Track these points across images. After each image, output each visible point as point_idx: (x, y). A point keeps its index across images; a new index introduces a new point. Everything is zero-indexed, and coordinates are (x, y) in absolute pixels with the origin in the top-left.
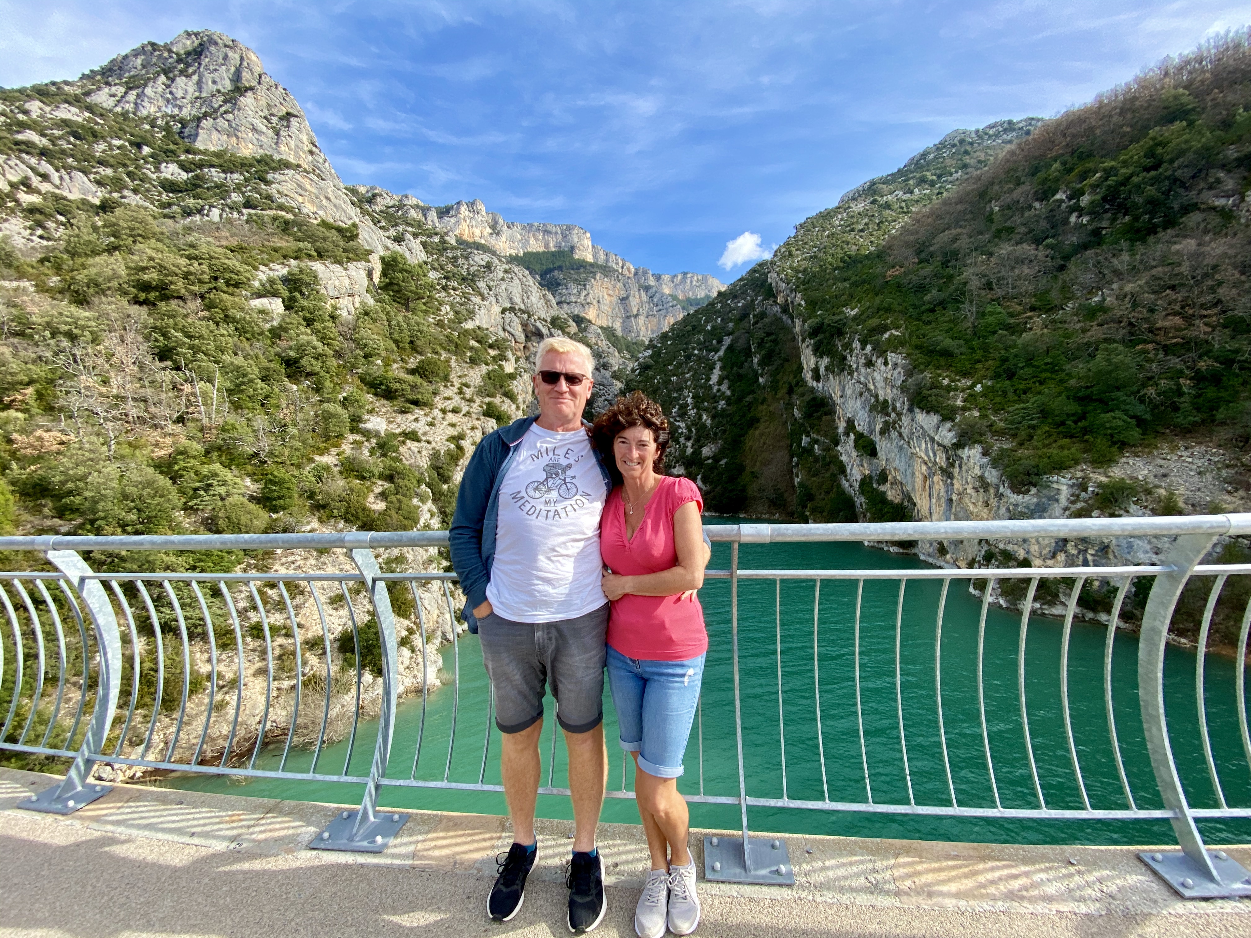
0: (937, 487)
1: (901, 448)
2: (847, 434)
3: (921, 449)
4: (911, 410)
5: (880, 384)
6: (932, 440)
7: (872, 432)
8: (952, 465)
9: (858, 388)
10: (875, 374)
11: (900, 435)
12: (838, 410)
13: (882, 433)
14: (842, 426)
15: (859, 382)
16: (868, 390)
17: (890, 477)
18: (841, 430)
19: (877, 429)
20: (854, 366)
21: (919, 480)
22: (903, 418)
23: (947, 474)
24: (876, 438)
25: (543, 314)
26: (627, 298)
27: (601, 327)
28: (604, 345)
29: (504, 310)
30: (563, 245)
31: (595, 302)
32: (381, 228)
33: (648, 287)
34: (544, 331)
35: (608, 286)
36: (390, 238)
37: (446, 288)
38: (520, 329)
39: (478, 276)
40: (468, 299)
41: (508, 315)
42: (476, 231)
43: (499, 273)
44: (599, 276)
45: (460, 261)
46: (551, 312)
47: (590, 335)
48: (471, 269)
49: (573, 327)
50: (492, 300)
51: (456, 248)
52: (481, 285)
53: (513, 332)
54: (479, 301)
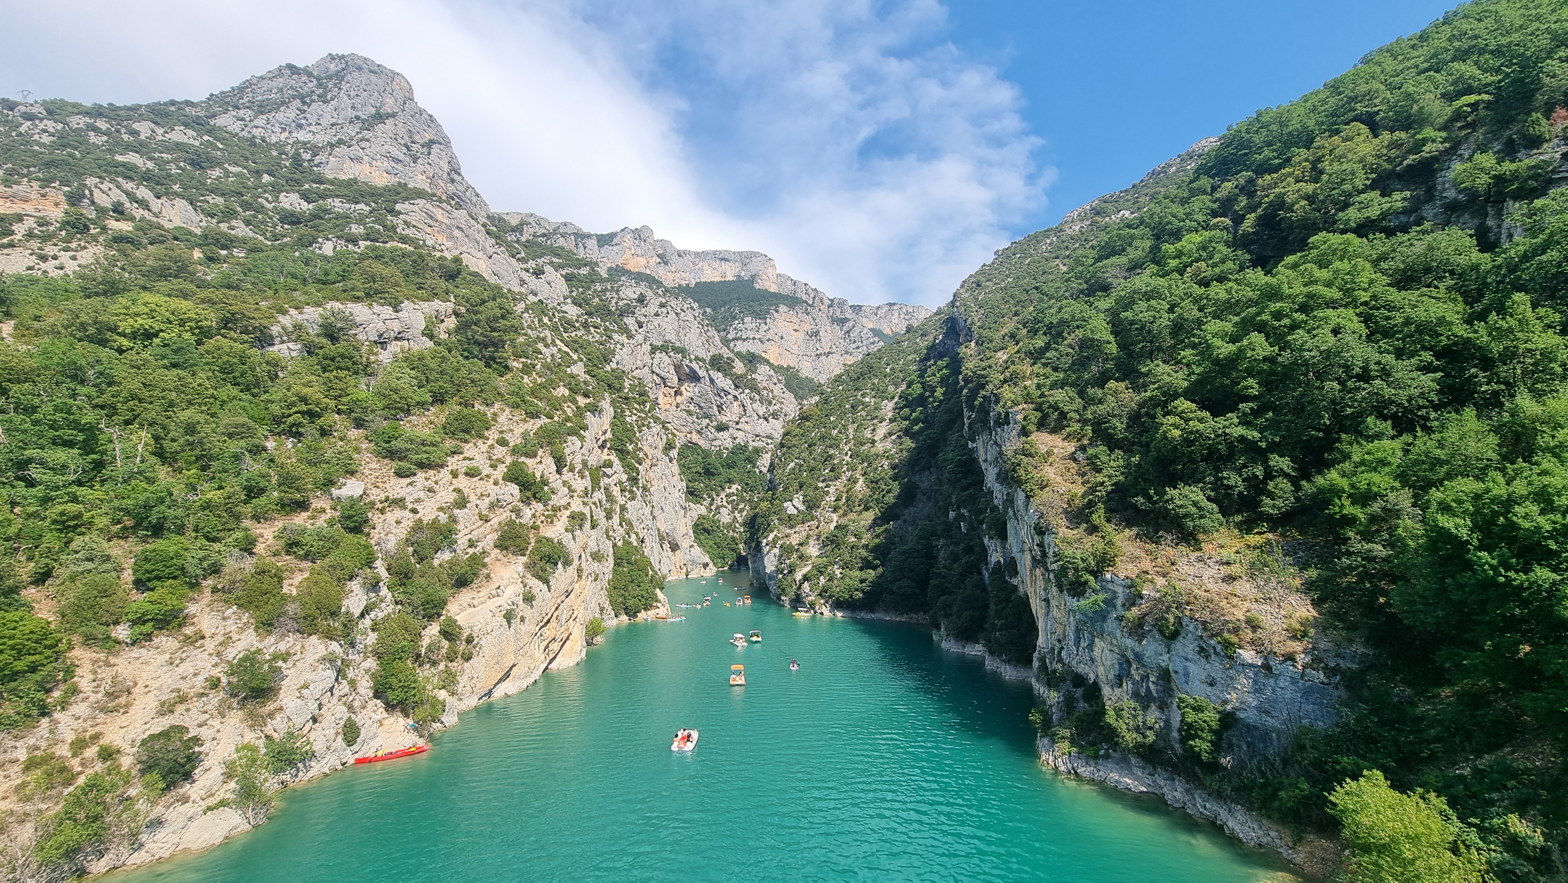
0: (1038, 582)
1: (1016, 530)
8: (1044, 555)
9: (995, 451)
11: (1014, 512)
15: (996, 443)
17: (1019, 567)
25: (702, 354)
26: (817, 333)
27: (778, 369)
28: (778, 389)
29: (654, 349)
30: (743, 274)
31: (777, 338)
32: (519, 260)
33: (844, 321)
34: (701, 373)
35: (794, 319)
36: (527, 271)
37: (585, 325)
38: (672, 371)
39: (627, 311)
40: (610, 338)
41: (658, 355)
42: (642, 261)
43: (653, 308)
44: (783, 308)
45: (608, 294)
46: (713, 351)
47: (759, 378)
48: (621, 303)
49: (739, 367)
50: (640, 338)
51: (607, 280)
52: (630, 321)
53: (663, 374)
54: (624, 339)
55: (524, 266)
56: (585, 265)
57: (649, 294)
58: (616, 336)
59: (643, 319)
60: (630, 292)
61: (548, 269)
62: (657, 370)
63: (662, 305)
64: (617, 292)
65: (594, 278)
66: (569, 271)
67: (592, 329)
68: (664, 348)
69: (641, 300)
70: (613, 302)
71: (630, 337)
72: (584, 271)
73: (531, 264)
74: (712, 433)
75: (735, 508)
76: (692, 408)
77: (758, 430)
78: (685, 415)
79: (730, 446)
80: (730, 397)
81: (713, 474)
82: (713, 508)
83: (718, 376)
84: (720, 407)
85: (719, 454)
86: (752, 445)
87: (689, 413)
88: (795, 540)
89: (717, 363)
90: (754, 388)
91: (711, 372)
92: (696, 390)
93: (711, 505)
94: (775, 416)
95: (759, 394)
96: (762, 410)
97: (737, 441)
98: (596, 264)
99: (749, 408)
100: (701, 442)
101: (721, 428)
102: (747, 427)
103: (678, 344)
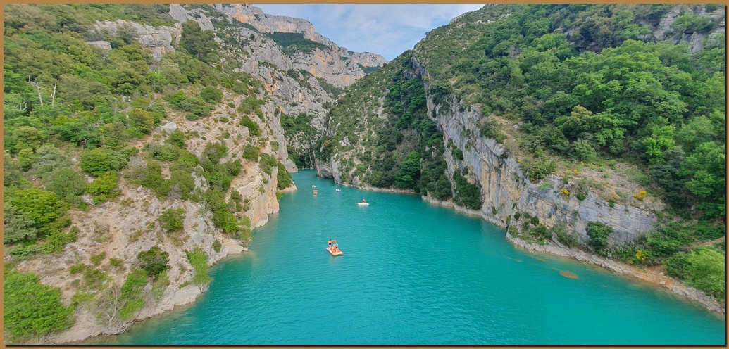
0: (492, 177)
1: (475, 156)
2: (449, 147)
3: (486, 157)
4: (481, 136)
5: (466, 121)
6: (492, 152)
7: (461, 146)
8: (501, 166)
9: (455, 122)
10: (464, 116)
11: (475, 148)
12: (445, 134)
13: (466, 147)
14: (446, 142)
15: (455, 119)
16: (460, 124)
17: (469, 171)
18: (445, 145)
19: (464, 145)
20: (454, 111)
21: (484, 173)
22: (477, 140)
23: (498, 170)
24: (464, 150)
25: (284, 69)
26: (333, 63)
27: (318, 78)
28: (319, 88)
29: (260, 64)
30: (298, 30)
31: (315, 64)
32: (185, 8)
33: (346, 59)
34: (284, 78)
35: (323, 55)
36: (191, 15)
37: (225, 48)
38: (270, 75)
39: (246, 42)
40: (239, 56)
41: (262, 67)
42: (246, 17)
43: (258, 42)
44: (318, 49)
45: (234, 33)
46: (289, 68)
47: (311, 83)
48: (241, 38)
49: (301, 77)
50: (253, 57)
51: (234, 26)
52: (247, 48)
53: (265, 77)
54: (245, 57)
55: (189, 12)
56: (221, 16)
57: (256, 35)
58: (241, 55)
59: (253, 48)
60: (246, 33)
61: (201, 15)
62: (262, 75)
63: (263, 42)
64: (239, 32)
65: (225, 23)
66: (213, 18)
67: (229, 51)
68: (265, 64)
69: (252, 37)
70: (238, 37)
71: (248, 56)
72: (220, 19)
73: (193, 11)
74: (289, 107)
75: (301, 142)
76: (279, 94)
77: (311, 107)
78: (276, 98)
79: (298, 114)
80: (298, 90)
81: (290, 126)
82: (291, 142)
83: (292, 80)
84: (293, 96)
85: (293, 117)
86: (308, 114)
87: (278, 97)
88: (347, 157)
89: (291, 73)
90: (309, 87)
91: (289, 78)
92: (282, 86)
93: (290, 140)
94: (318, 100)
95: (311, 90)
96: (313, 98)
97: (301, 112)
98: (227, 16)
99: (307, 96)
100: (284, 112)
101: (294, 105)
102: (306, 105)
103: (272, 63)
